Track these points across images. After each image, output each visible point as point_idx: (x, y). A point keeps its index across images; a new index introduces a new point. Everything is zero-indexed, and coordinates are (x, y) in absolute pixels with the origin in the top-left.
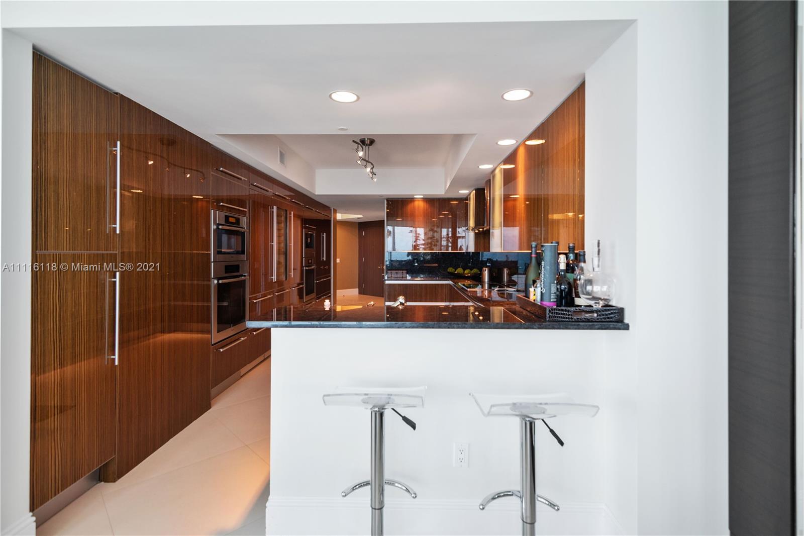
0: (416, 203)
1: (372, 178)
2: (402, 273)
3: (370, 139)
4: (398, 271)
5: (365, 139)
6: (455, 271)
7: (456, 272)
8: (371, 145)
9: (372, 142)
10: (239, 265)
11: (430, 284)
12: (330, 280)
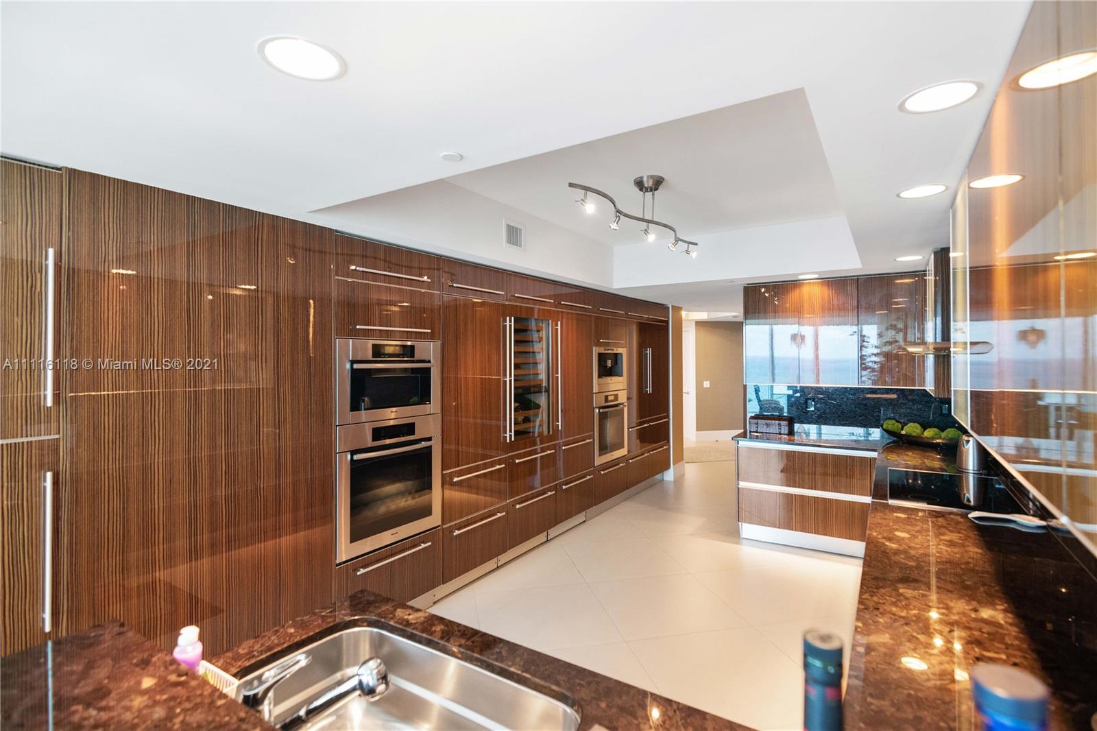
0: (806, 290)
1: (688, 252)
2: (779, 425)
3: (652, 177)
4: (769, 421)
5: (642, 178)
6: (902, 429)
7: (903, 432)
8: (656, 189)
9: (658, 182)
10: (414, 423)
11: (833, 456)
12: (668, 423)
